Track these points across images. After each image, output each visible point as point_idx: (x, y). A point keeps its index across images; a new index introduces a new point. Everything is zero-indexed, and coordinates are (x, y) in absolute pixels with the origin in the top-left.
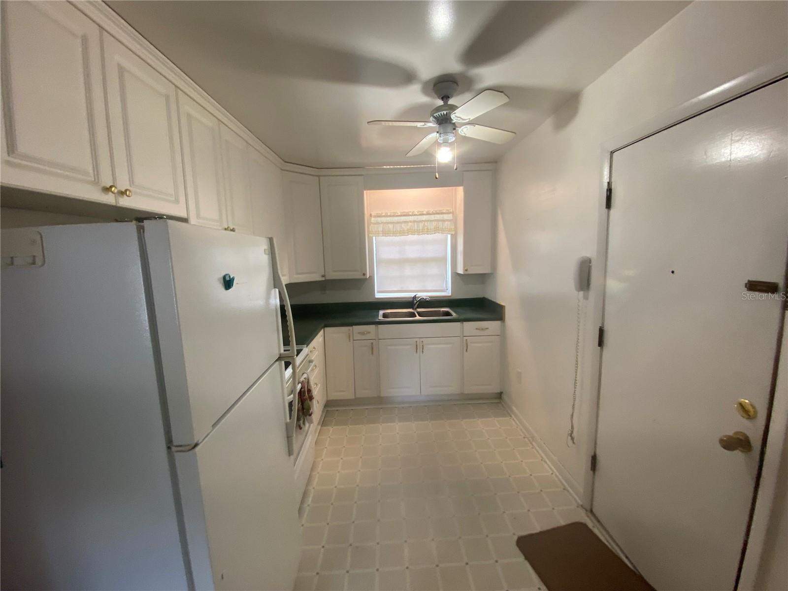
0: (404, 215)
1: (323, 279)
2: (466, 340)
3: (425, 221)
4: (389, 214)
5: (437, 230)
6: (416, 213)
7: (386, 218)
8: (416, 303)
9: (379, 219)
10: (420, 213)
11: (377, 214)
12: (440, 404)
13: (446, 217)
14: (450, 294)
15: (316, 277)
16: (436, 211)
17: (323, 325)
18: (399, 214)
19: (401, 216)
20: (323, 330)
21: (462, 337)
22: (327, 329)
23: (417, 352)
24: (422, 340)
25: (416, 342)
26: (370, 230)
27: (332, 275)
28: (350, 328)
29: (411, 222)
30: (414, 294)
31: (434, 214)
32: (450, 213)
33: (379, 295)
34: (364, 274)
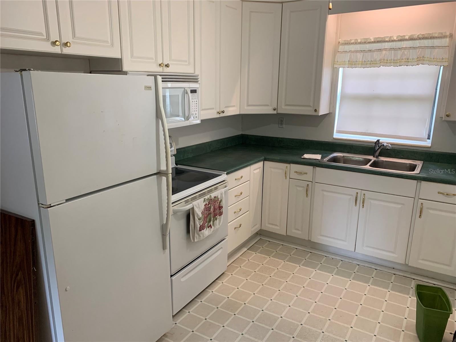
0: (378, 42)
1: (275, 112)
2: (422, 204)
3: (405, 48)
4: (359, 41)
5: (420, 60)
6: (395, 38)
7: (354, 46)
8: (378, 149)
9: (347, 48)
10: (400, 38)
11: (345, 41)
12: (376, 268)
13: (437, 42)
14: (430, 145)
15: (268, 110)
16: (422, 35)
17: (263, 158)
18: (373, 40)
19: (374, 42)
20: (262, 163)
21: (416, 198)
22: (266, 163)
23: (356, 204)
24: (364, 192)
25: (357, 193)
26: (336, 60)
27: (284, 109)
28: (288, 165)
29: (385, 49)
30: (377, 138)
31: (420, 39)
32: (445, 37)
33: (337, 135)
34: (316, 111)
